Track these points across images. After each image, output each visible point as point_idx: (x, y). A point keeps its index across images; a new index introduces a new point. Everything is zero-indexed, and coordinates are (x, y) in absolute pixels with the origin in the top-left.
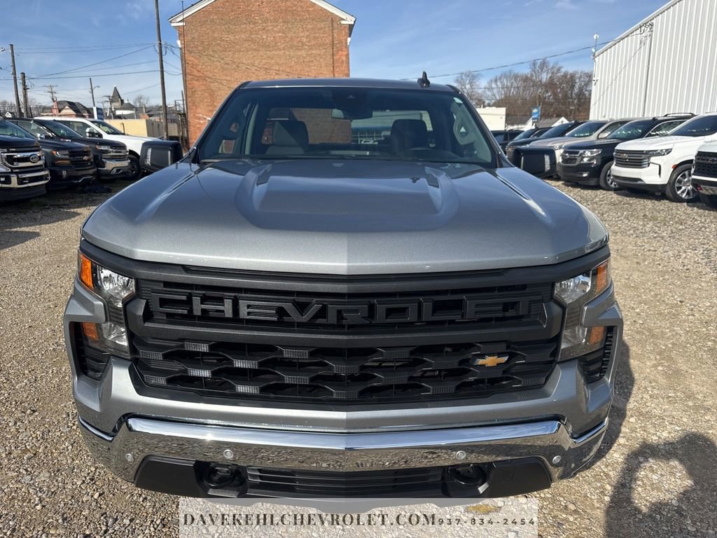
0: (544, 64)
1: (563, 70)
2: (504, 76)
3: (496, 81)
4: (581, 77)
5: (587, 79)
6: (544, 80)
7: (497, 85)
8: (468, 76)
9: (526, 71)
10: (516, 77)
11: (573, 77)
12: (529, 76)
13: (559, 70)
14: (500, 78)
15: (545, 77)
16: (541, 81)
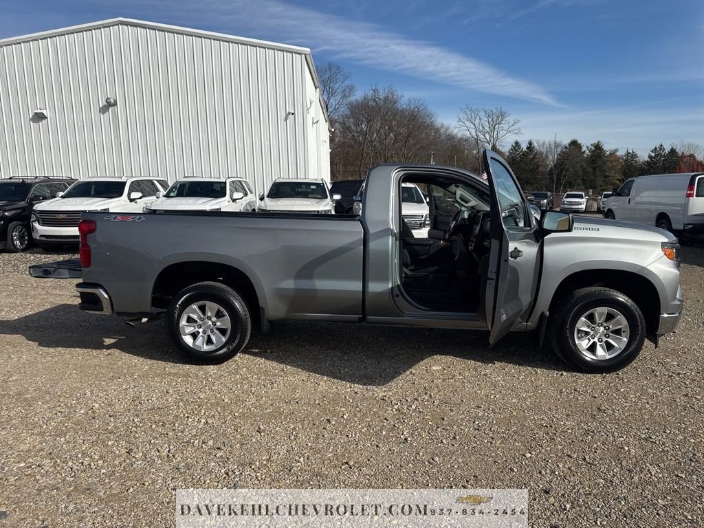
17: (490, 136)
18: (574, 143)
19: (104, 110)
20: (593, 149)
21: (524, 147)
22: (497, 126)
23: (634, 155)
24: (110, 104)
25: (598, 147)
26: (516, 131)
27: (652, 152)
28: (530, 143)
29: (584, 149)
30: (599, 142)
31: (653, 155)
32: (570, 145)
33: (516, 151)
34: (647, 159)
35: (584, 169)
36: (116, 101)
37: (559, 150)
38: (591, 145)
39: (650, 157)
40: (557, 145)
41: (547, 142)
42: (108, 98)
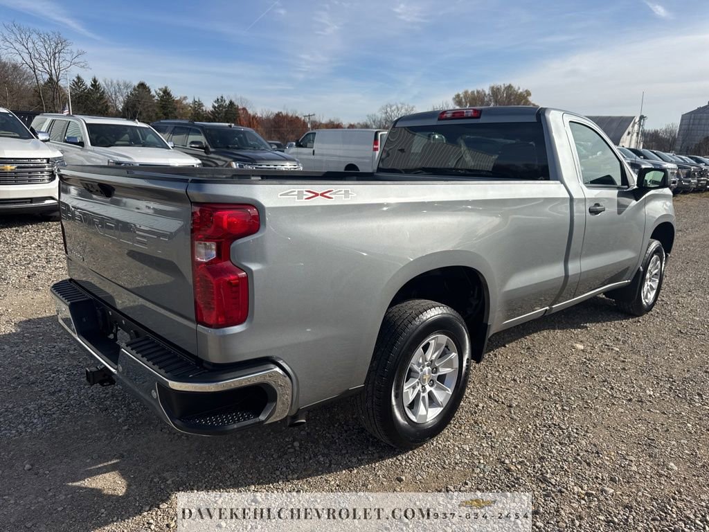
17: (50, 66)
18: (142, 85)
20: (162, 94)
21: (88, 83)
22: (57, 55)
23: (200, 105)
25: (166, 93)
26: (82, 64)
27: (215, 102)
28: (95, 81)
29: (153, 93)
30: (166, 88)
31: (216, 105)
32: (138, 87)
33: (80, 88)
34: (212, 109)
35: (157, 114)
37: (129, 91)
38: (160, 90)
39: (214, 107)
40: (127, 86)
41: (115, 82)
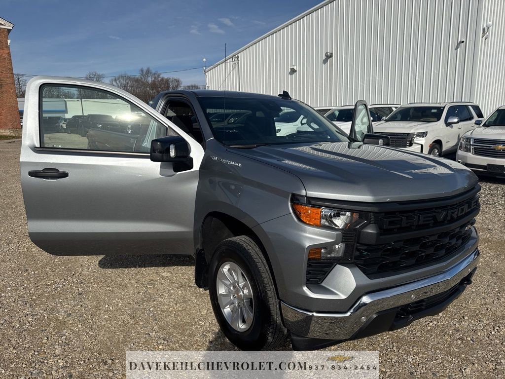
0: (148, 71)
1: (161, 76)
2: (122, 77)
3: (116, 80)
4: (173, 81)
5: (176, 84)
6: (150, 82)
7: (117, 83)
8: (95, 75)
9: (138, 75)
10: (129, 78)
11: (167, 80)
12: (139, 78)
13: (159, 76)
14: (118, 79)
15: (150, 80)
16: (148, 83)
19: (325, 62)
24: (329, 56)
36: (332, 54)
42: (327, 53)
